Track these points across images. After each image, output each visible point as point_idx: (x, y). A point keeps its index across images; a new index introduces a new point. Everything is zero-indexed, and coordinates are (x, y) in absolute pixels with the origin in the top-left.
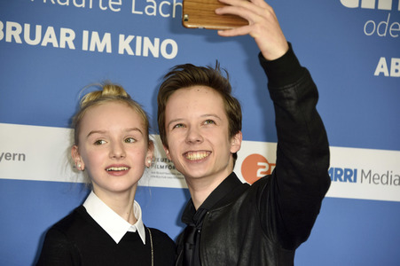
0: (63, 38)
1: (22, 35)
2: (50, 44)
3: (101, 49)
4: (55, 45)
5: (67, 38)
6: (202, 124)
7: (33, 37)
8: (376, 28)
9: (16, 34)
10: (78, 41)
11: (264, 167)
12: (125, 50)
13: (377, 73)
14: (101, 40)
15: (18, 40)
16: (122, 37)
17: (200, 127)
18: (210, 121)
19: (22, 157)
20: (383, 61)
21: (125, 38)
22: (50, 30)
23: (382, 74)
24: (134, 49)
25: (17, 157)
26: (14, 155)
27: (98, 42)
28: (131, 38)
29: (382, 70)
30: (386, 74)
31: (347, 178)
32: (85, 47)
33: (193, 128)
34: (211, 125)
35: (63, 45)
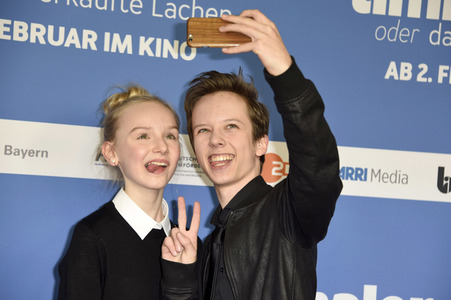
0: (85, 40)
1: (45, 37)
2: (73, 45)
3: (122, 51)
4: (78, 46)
5: (89, 39)
6: (226, 128)
7: (56, 38)
8: (387, 34)
9: (40, 35)
10: (100, 42)
11: (279, 166)
12: (145, 52)
13: (387, 77)
14: (122, 41)
15: (42, 41)
16: (142, 39)
17: (223, 131)
18: (233, 126)
19: (45, 154)
20: (393, 65)
21: (146, 40)
22: (73, 32)
23: (392, 77)
24: (154, 51)
25: (40, 154)
26: (37, 152)
27: (119, 44)
28: (151, 40)
29: (392, 74)
30: (396, 78)
31: (358, 177)
32: (106, 49)
33: (216, 132)
34: (234, 130)
35: (85, 47)
